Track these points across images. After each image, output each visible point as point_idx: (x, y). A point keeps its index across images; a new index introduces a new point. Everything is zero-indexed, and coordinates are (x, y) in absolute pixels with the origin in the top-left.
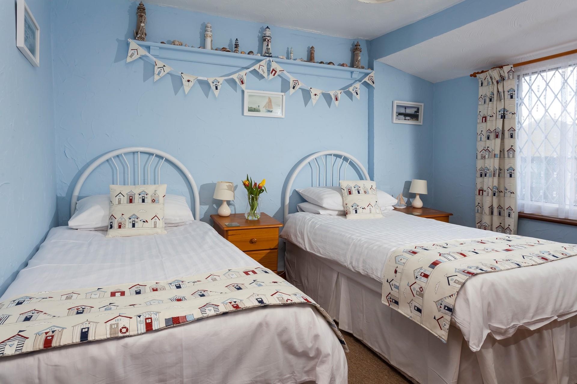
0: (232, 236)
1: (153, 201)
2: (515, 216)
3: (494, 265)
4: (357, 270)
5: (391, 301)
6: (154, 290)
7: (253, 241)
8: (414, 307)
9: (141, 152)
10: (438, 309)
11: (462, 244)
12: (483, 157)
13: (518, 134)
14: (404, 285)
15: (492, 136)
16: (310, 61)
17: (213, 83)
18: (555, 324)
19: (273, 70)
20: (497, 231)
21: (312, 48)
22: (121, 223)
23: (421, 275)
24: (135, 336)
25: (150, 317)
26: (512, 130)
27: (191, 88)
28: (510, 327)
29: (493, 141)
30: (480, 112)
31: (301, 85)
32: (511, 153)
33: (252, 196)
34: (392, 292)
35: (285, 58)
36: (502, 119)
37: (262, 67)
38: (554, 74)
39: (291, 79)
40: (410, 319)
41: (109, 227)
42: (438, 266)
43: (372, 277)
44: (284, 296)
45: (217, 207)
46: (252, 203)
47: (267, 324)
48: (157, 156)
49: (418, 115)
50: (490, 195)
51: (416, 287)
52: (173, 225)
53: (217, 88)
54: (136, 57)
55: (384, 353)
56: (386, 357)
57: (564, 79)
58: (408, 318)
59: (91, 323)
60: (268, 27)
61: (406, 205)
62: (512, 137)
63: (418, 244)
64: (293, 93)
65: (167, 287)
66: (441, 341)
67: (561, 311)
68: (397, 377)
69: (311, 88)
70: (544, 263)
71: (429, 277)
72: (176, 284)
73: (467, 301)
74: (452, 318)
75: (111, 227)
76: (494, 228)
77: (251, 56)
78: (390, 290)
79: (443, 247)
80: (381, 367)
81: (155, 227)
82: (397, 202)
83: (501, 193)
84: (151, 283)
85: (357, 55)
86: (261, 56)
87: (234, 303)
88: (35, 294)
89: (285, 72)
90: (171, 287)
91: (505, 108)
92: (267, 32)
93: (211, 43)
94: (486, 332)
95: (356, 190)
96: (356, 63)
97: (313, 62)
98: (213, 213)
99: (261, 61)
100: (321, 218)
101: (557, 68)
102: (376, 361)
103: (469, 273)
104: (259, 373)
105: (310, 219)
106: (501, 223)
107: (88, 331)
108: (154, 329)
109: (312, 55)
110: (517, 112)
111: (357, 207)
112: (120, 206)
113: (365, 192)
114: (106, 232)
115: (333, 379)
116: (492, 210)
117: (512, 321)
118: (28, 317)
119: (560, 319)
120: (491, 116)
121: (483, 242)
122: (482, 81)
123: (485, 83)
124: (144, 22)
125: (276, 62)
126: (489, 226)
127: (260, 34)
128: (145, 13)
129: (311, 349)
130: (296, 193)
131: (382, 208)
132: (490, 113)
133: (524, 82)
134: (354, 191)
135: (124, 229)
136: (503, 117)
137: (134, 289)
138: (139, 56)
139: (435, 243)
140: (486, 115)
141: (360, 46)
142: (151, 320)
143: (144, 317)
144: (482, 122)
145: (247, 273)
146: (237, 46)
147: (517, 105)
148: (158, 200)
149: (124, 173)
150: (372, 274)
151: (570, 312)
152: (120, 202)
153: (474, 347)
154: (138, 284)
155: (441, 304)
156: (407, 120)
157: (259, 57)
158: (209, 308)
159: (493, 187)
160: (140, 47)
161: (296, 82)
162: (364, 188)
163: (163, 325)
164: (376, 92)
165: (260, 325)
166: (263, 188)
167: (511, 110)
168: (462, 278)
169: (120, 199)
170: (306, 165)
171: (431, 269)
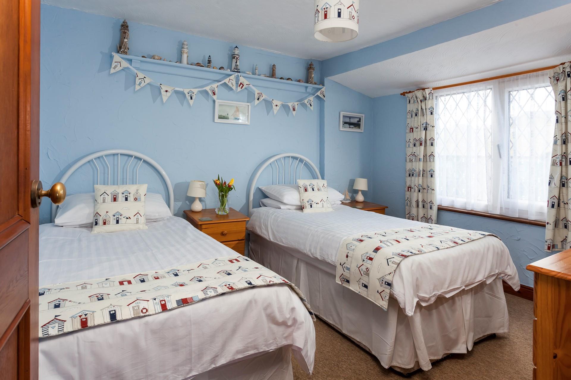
0: (206, 229)
1: (136, 199)
2: (435, 208)
3: (420, 249)
4: (315, 256)
5: (343, 281)
6: (156, 279)
7: (224, 234)
8: (362, 284)
9: (121, 154)
10: (380, 284)
11: (397, 233)
12: (411, 161)
13: (437, 142)
14: (353, 267)
15: (418, 144)
16: (272, 76)
17: (188, 93)
18: (463, 292)
19: (241, 84)
20: (422, 222)
21: (274, 65)
22: (106, 220)
23: (367, 258)
24: (153, 315)
25: (164, 299)
26: (432, 139)
27: (168, 98)
28: (432, 296)
29: (418, 148)
30: (408, 124)
31: (264, 97)
32: (432, 158)
33: (222, 193)
34: (344, 273)
35: (251, 74)
36: (425, 131)
37: (231, 81)
38: (462, 97)
39: (257, 91)
40: (359, 294)
41: (94, 223)
42: (380, 250)
43: (327, 261)
44: (267, 278)
45: (189, 203)
46: (222, 200)
47: (256, 301)
48: (136, 157)
49: (360, 124)
50: (416, 191)
51: (364, 268)
52: (152, 221)
53: (191, 98)
54: (119, 68)
55: (337, 324)
56: (339, 327)
57: (469, 101)
58: (358, 294)
59: (115, 307)
60: (236, 46)
61: (351, 199)
62: (432, 145)
63: (364, 233)
64: (258, 104)
65: (166, 275)
66: (383, 309)
67: (467, 282)
68: (348, 343)
69: (273, 100)
70: (455, 246)
71: (374, 260)
72: (173, 272)
73: (401, 277)
74: (390, 291)
75: (96, 224)
76: (420, 219)
77: (222, 71)
78: (342, 272)
79: (383, 235)
80: (335, 336)
81: (137, 223)
82: (344, 198)
83: (424, 190)
84: (151, 273)
85: (311, 73)
86: (230, 71)
87: (228, 286)
88: (51, 286)
89: (251, 86)
90: (170, 275)
91: (427, 122)
92: (236, 51)
93: (187, 59)
94: (416, 300)
95: (311, 188)
96: (310, 79)
97: (275, 78)
98: (186, 209)
99: (231, 75)
100: (282, 213)
101: (464, 93)
102: (330, 332)
103: (402, 255)
104: (250, 340)
105: (273, 213)
106: (424, 214)
107: (115, 313)
108: (168, 309)
109: (274, 72)
110: (436, 125)
111: (312, 202)
112: (104, 204)
113: (319, 190)
114: (90, 229)
115: (306, 341)
116: (418, 203)
117: (433, 291)
118: (57, 305)
119: (466, 289)
120: (416, 128)
121: (412, 230)
122: (409, 99)
123: (412, 101)
124: (127, 38)
125: (243, 77)
126: (416, 216)
127: (229, 52)
128: (128, 30)
129: (289, 319)
130: (260, 190)
131: (332, 203)
132: (416, 126)
133: (441, 102)
134: (310, 189)
135: (108, 225)
136: (426, 129)
137: (138, 278)
138: (121, 68)
139: (376, 232)
140: (413, 127)
141: (313, 65)
142: (165, 302)
143: (159, 300)
144: (410, 132)
145: (231, 261)
146: (209, 62)
147: (436, 119)
148: (140, 199)
149: (104, 173)
150: (328, 259)
151: (474, 282)
152: (105, 201)
153: (410, 312)
154: (140, 274)
155: (383, 281)
156: (351, 128)
157: (228, 72)
158: (210, 290)
159: (419, 185)
160: (123, 60)
161: (260, 95)
162: (317, 186)
163: (175, 305)
164: (326, 104)
165: (250, 302)
166: (232, 187)
167: (431, 124)
168: (398, 259)
169: (105, 197)
170: (268, 166)
171: (374, 253)
